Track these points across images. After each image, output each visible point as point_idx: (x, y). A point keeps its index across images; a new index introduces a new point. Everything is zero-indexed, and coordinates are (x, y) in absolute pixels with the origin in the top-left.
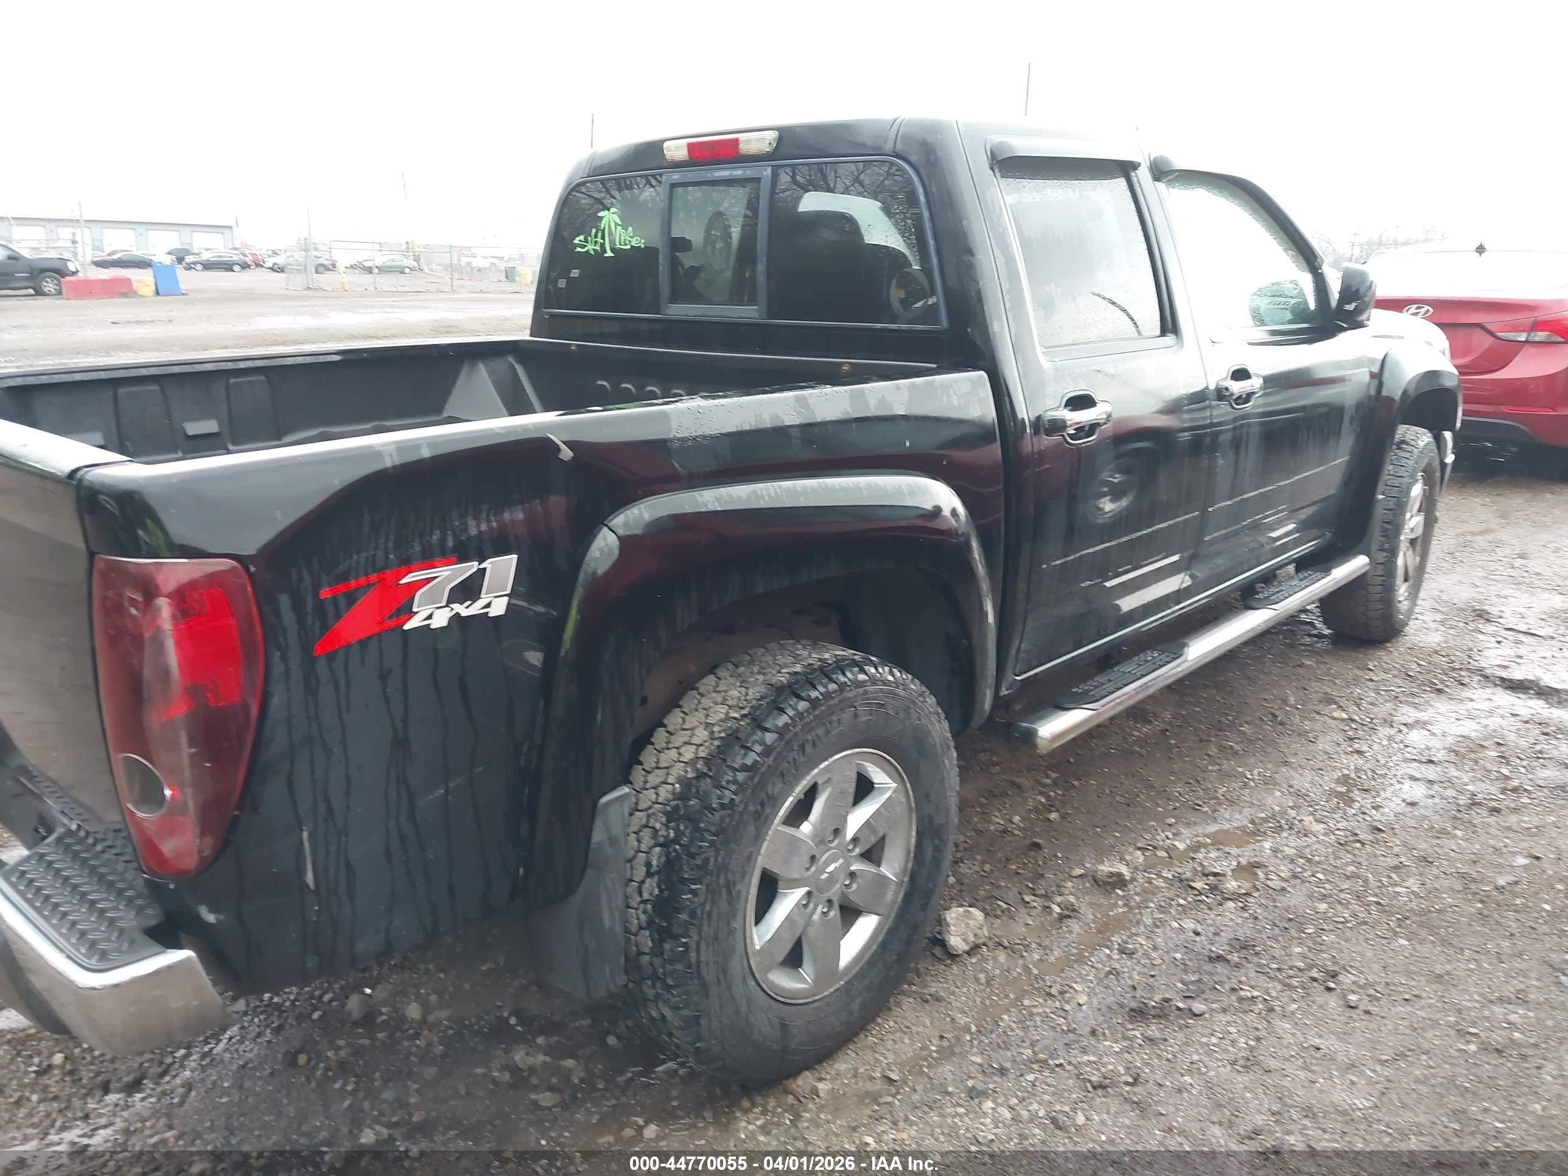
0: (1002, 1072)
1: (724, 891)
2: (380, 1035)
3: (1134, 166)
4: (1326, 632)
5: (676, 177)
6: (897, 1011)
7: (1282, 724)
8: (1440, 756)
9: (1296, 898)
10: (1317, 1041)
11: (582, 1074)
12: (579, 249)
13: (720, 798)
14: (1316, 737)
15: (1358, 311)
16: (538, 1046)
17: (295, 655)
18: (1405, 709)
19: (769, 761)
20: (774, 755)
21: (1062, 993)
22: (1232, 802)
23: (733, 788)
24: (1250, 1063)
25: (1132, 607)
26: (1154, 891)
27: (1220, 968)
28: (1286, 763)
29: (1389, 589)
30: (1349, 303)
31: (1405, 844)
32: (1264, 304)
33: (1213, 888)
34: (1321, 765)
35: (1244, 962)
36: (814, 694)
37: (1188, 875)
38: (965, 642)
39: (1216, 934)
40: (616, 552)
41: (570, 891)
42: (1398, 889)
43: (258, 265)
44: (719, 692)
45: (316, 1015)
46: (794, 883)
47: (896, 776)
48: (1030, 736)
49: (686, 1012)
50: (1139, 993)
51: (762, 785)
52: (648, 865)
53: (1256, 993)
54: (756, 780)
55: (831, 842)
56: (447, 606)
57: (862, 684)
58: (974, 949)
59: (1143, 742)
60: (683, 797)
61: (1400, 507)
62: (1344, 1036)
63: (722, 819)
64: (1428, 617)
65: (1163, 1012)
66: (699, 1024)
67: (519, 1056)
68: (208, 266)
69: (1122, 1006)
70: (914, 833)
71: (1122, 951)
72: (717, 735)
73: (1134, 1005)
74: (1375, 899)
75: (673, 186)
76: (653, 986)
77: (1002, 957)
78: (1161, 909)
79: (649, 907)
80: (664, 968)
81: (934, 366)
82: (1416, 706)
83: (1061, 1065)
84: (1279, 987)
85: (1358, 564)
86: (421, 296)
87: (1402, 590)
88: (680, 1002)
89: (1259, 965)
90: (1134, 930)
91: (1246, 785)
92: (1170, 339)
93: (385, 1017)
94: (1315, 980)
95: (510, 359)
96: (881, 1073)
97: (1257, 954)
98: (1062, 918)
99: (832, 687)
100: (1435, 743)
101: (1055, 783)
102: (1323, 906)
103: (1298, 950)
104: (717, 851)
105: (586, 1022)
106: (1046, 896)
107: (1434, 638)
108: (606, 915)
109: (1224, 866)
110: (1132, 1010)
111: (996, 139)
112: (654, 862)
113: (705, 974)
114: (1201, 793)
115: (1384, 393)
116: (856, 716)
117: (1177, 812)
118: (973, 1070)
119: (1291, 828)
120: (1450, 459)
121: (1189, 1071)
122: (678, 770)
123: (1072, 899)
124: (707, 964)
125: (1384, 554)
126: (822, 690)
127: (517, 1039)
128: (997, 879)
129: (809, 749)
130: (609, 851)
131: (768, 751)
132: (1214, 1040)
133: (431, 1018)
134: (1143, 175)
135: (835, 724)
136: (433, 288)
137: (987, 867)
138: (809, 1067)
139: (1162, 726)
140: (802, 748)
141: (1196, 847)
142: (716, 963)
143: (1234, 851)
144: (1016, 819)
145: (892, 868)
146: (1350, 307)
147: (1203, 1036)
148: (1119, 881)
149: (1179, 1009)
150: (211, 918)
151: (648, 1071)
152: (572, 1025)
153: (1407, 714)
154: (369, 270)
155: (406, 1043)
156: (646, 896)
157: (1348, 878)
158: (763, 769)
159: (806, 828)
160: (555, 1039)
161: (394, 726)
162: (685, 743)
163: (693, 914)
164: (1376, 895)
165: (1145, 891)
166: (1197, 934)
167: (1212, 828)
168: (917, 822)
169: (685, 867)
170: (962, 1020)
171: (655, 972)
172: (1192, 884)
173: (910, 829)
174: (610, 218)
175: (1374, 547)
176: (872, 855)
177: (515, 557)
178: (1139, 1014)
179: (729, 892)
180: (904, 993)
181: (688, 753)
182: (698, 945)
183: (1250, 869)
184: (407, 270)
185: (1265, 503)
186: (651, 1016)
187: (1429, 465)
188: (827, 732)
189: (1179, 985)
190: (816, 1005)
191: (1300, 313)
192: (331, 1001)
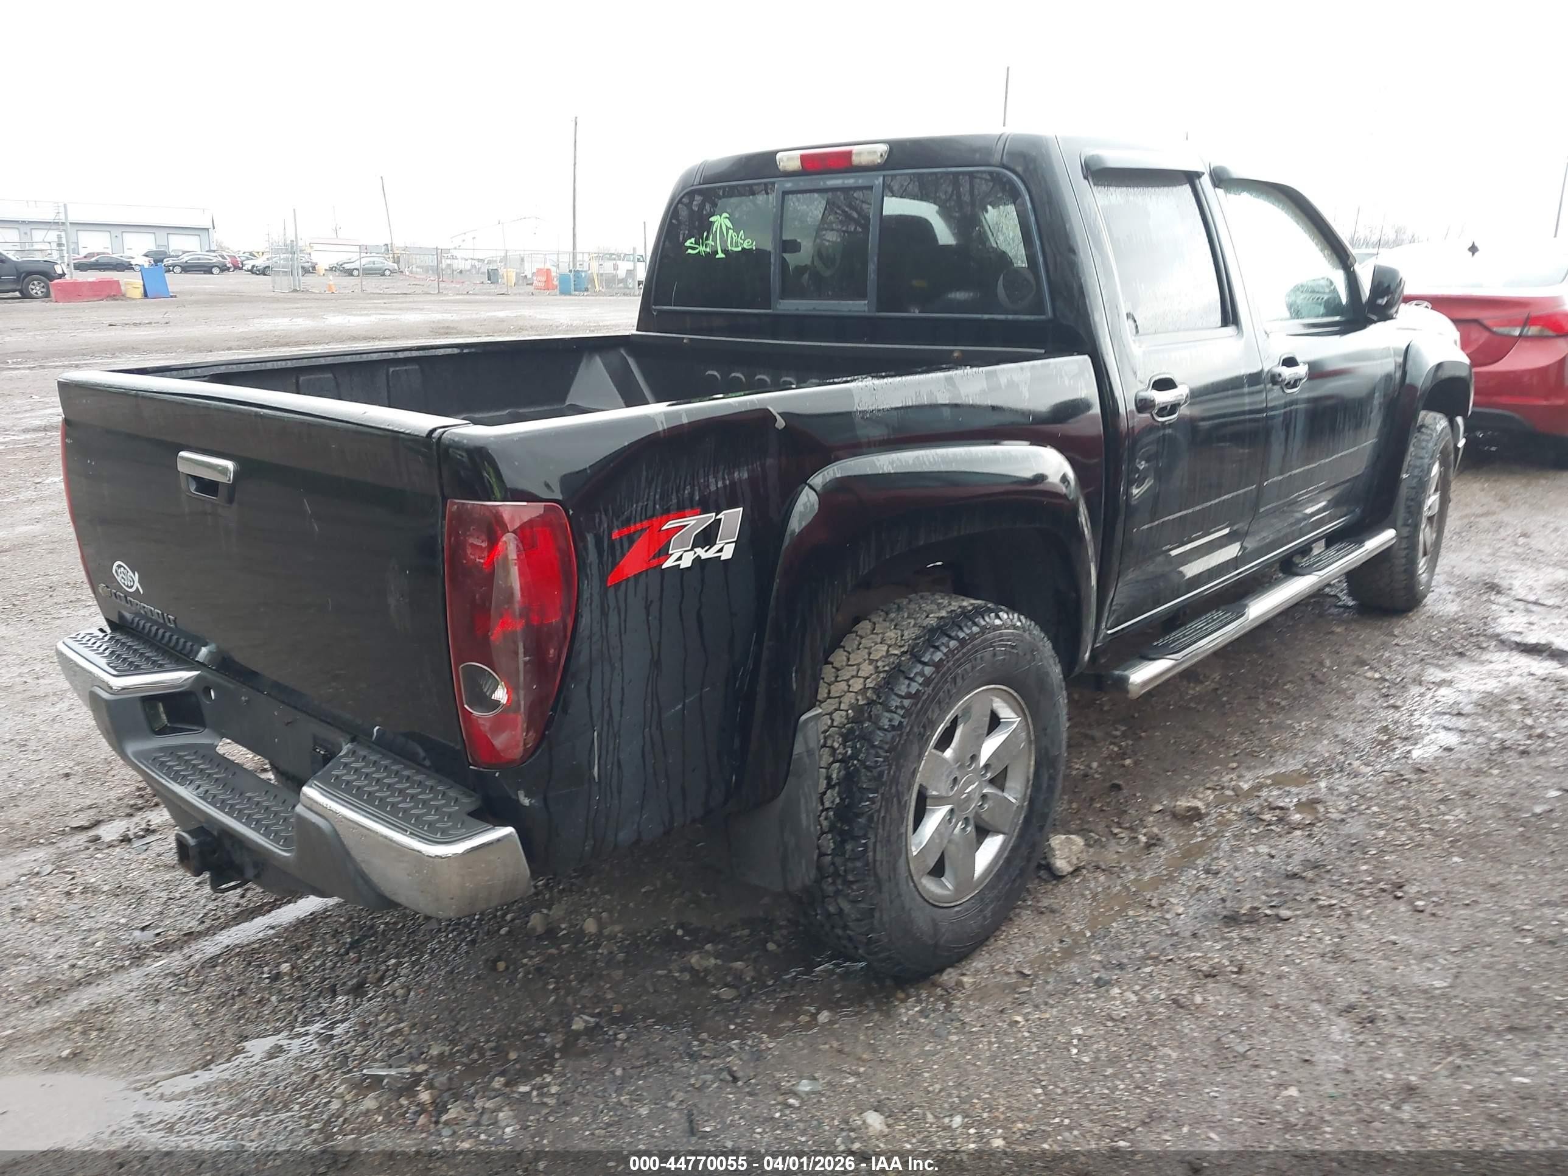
0: (1121, 966)
1: (895, 799)
2: (565, 946)
3: (1199, 175)
4: (1351, 603)
5: (789, 185)
6: (1017, 921)
7: (1322, 683)
8: (1468, 709)
9: (1355, 827)
10: (1393, 938)
11: (752, 973)
12: (690, 251)
13: (890, 720)
14: (1354, 694)
15: (1390, 305)
16: (707, 952)
17: (596, 582)
18: (1431, 670)
19: (929, 690)
20: (932, 685)
21: (1162, 905)
22: (1285, 750)
23: (901, 712)
24: (1336, 955)
25: (1201, 570)
26: (1228, 824)
27: (1297, 883)
28: (1329, 716)
29: (1412, 562)
30: (1382, 297)
31: (1447, 782)
32: (1301, 299)
33: (1280, 820)
34: (1361, 718)
35: (1317, 878)
36: (961, 635)
37: (1255, 809)
38: (1074, 595)
39: (1289, 857)
40: (816, 507)
41: (775, 796)
42: (1447, 817)
43: (237, 267)
44: (877, 634)
45: (503, 931)
46: (940, 800)
47: (1020, 711)
48: (1124, 680)
49: (862, 905)
50: (1228, 904)
51: (924, 710)
52: (829, 778)
53: (1334, 902)
54: (919, 706)
55: (970, 766)
56: (692, 549)
57: (998, 627)
58: (1076, 871)
59: (1198, 698)
60: (855, 721)
61: (1421, 487)
62: (1416, 932)
63: (893, 737)
64: (1444, 590)
65: (1253, 918)
66: (873, 917)
67: (694, 959)
68: (187, 268)
69: (1216, 915)
70: (1033, 763)
71: (1207, 872)
72: (881, 669)
73: (1225, 913)
74: (1427, 826)
75: (785, 193)
76: (834, 883)
77: (1102, 878)
78: (1235, 837)
79: (831, 813)
80: (845, 866)
81: (1043, 351)
82: (1441, 667)
83: (1171, 960)
84: (1353, 897)
85: (1387, 536)
86: (409, 299)
87: (1422, 563)
88: (858, 896)
89: (1330, 880)
90: (1215, 855)
91: (1296, 735)
92: (1231, 330)
93: (564, 932)
94: (1383, 890)
95: (623, 351)
96: (1015, 968)
97: (1328, 871)
98: (1149, 846)
99: (975, 629)
100: (1463, 699)
101: (1124, 736)
102: (1381, 833)
103: (1365, 867)
104: (890, 766)
105: (746, 932)
106: (1131, 829)
107: (1452, 608)
108: (804, 816)
109: (1289, 802)
110: (1225, 917)
111: (1090, 152)
112: (834, 776)
113: (879, 871)
114: (1257, 742)
115: (1408, 381)
116: (995, 655)
117: (1237, 758)
118: (1097, 966)
119: (1341, 771)
120: (1461, 443)
121: (1285, 963)
122: (849, 699)
123: (1155, 830)
124: (882, 862)
125: (1408, 529)
126: (968, 632)
127: (685, 948)
128: (1085, 815)
129: (959, 681)
130: (807, 760)
131: (927, 682)
132: (1302, 939)
133: (606, 932)
134: (1205, 182)
135: (979, 661)
136: (419, 290)
137: (1074, 805)
138: (952, 966)
139: (1213, 686)
140: (954, 679)
141: (1259, 787)
142: (888, 862)
143: (1294, 790)
144: (1095, 765)
145: (1014, 794)
146: (1383, 301)
147: (1293, 936)
148: (1195, 815)
149: (1266, 915)
150: (526, 802)
151: (809, 970)
152: (733, 935)
153: (1434, 674)
154: (350, 273)
155: (590, 952)
156: (827, 805)
157: (1401, 809)
158: (924, 698)
159: (948, 753)
160: (721, 946)
161: (652, 648)
162: (853, 677)
163: (871, 819)
164: (1427, 823)
165: (1219, 823)
166: (1273, 857)
167: (1271, 772)
168: (1036, 752)
169: (863, 778)
170: (1077, 928)
171: (836, 870)
172: (1261, 816)
173: (1030, 760)
174: (720, 221)
175: (1400, 523)
176: (999, 781)
177: (741, 509)
178: (1232, 920)
179: (899, 802)
180: (1020, 907)
181: (857, 685)
182: (875, 843)
183: (1309, 805)
184: (387, 273)
185: (1308, 479)
186: (827, 910)
187: (1445, 447)
188: (973, 668)
189: (1264, 898)
190: (957, 909)
191: (1332, 307)
192: (513, 920)
